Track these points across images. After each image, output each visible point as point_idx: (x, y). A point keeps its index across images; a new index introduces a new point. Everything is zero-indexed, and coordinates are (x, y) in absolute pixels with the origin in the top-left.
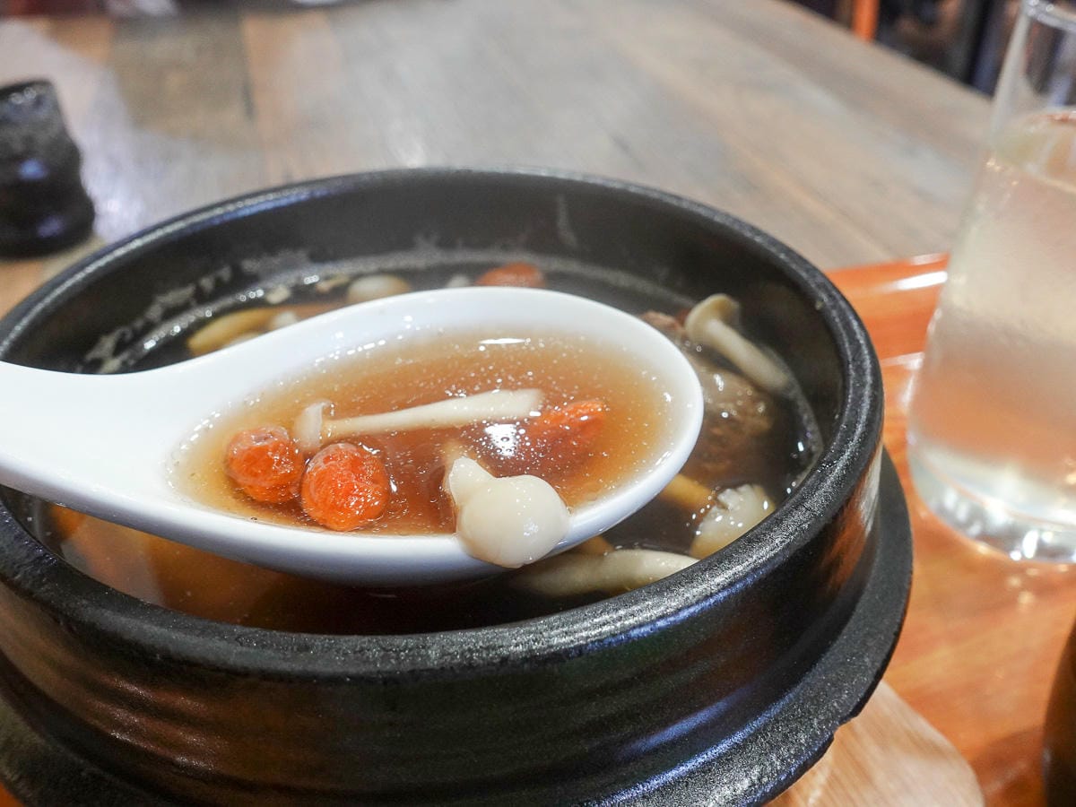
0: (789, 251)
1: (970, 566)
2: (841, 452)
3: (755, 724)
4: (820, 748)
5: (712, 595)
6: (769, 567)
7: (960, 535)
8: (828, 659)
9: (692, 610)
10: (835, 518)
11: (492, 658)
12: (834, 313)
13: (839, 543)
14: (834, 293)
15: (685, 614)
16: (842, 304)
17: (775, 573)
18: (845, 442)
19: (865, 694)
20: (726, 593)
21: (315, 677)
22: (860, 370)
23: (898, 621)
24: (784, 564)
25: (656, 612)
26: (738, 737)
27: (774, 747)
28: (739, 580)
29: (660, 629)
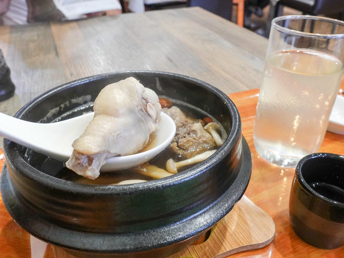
0: (217, 89)
1: (272, 170)
2: (231, 137)
3: (215, 203)
4: (231, 208)
5: (202, 170)
6: (215, 163)
7: (268, 161)
8: (231, 187)
9: (198, 174)
10: (230, 152)
11: (154, 187)
12: (229, 105)
13: (232, 158)
14: (229, 100)
15: (197, 175)
16: (231, 102)
17: (217, 165)
18: (232, 135)
19: (241, 195)
20: (206, 170)
21: (113, 194)
22: (236, 118)
23: (248, 178)
24: (219, 163)
25: (190, 174)
26: (211, 205)
27: (220, 208)
28: (208, 167)
29: (191, 178)
